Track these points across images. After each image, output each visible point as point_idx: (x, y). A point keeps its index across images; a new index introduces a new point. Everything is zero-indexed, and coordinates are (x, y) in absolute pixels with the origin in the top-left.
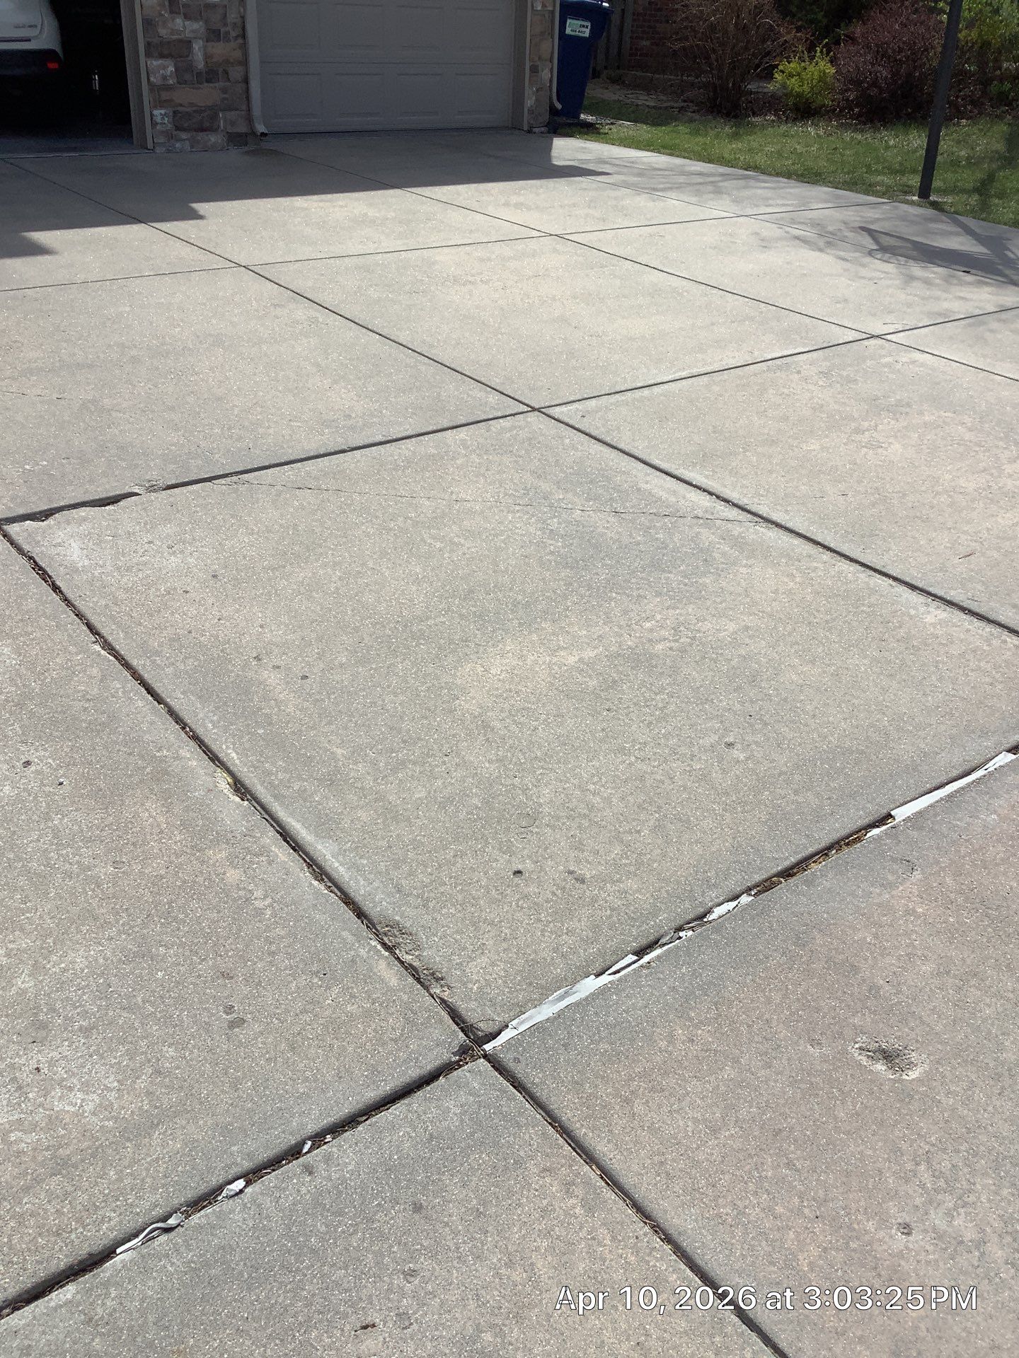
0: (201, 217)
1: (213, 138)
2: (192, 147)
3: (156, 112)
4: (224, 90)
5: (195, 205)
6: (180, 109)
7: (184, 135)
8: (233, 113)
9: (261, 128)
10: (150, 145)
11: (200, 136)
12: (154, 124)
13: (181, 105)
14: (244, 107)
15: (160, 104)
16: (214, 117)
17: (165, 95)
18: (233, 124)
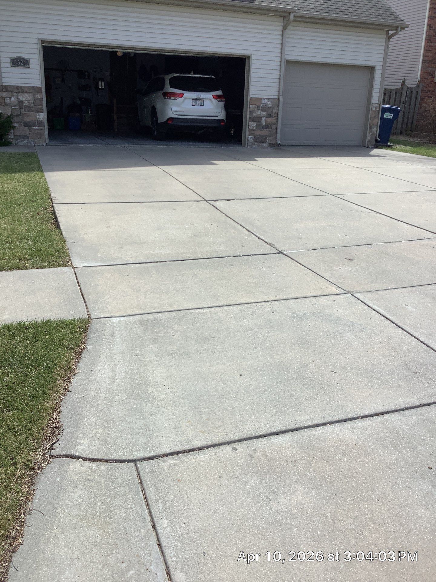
0: (257, 161)
1: (265, 145)
2: (258, 147)
3: (249, 137)
4: (270, 131)
5: (256, 159)
6: (256, 136)
7: (256, 144)
8: (272, 138)
9: (279, 142)
10: (246, 146)
11: (261, 144)
12: (248, 140)
13: (257, 135)
14: (275, 136)
15: (251, 134)
16: (265, 139)
17: (253, 132)
18: (271, 141)
